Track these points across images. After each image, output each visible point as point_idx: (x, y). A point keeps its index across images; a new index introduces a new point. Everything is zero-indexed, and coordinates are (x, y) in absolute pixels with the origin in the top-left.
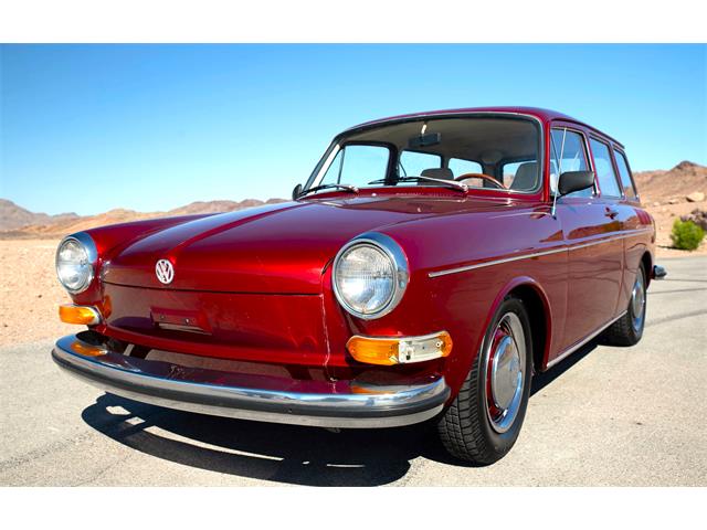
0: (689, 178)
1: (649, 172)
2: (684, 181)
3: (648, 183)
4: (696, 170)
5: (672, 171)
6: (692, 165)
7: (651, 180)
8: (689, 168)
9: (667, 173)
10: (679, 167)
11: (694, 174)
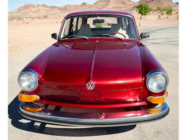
0: (85, 7)
1: (76, 5)
2: (84, 8)
3: (75, 8)
4: (87, 5)
5: (81, 5)
6: (86, 3)
7: (76, 7)
8: (85, 4)
9: (80, 5)
10: (83, 4)
11: (86, 6)
